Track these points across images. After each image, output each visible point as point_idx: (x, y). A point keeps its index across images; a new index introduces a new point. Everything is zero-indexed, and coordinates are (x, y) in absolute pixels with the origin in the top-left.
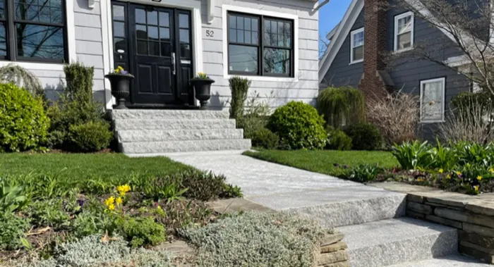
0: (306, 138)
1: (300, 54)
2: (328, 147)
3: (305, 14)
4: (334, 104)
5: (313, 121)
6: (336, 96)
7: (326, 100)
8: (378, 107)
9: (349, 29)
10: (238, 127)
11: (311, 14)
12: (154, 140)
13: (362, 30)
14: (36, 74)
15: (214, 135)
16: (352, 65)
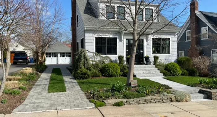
0: (176, 73)
1: (172, 47)
2: (182, 75)
3: (173, 36)
4: (182, 62)
5: (178, 68)
6: (183, 59)
7: (180, 60)
8: (196, 60)
9: (185, 30)
10: (158, 70)
11: (175, 36)
12: (141, 74)
13: (190, 30)
14: (111, 57)
15: (153, 72)
16: (186, 42)
